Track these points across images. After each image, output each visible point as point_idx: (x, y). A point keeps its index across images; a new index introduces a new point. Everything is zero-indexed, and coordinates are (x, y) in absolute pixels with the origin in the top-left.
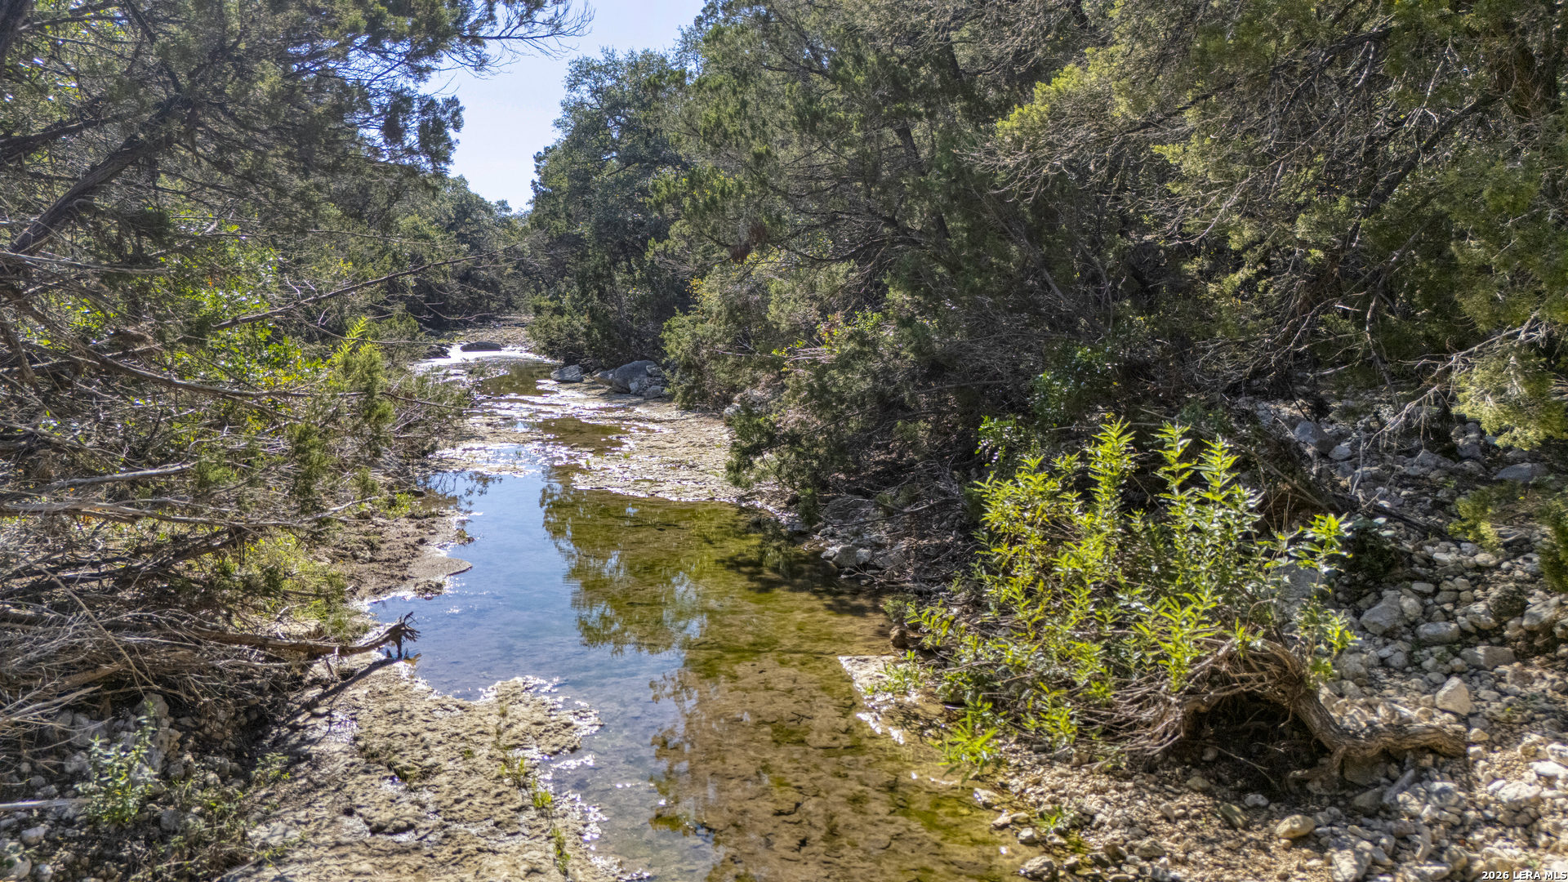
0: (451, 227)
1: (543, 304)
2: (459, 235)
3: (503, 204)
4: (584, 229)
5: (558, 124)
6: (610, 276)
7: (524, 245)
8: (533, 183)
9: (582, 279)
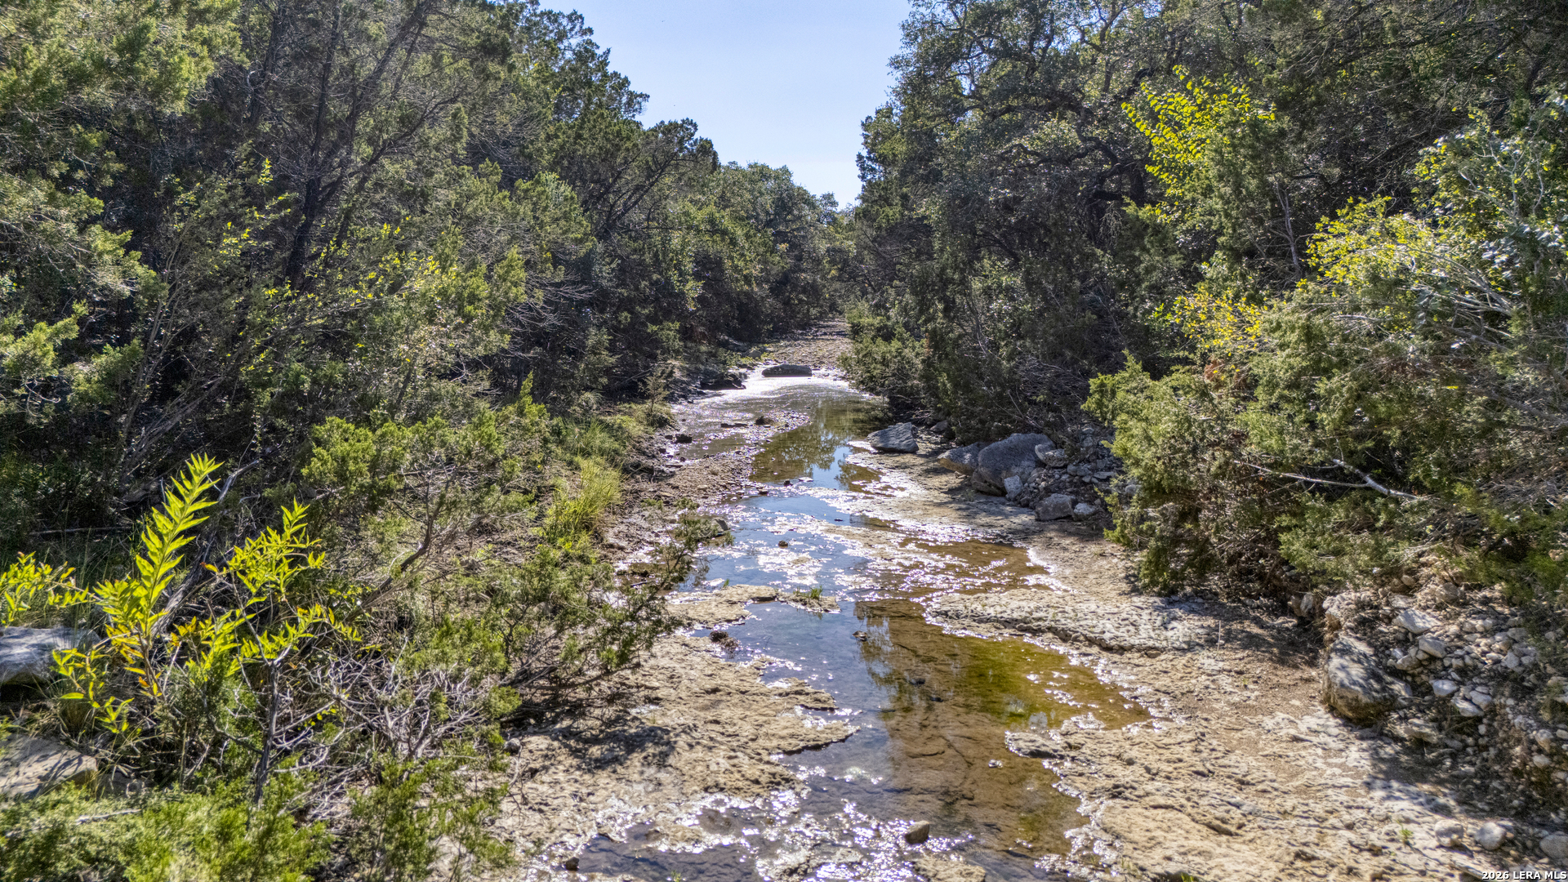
0: (769, 224)
1: (865, 321)
2: (778, 234)
3: (829, 199)
4: (929, 208)
5: (896, 63)
6: (963, 282)
7: (850, 245)
8: (860, 157)
9: (922, 288)
